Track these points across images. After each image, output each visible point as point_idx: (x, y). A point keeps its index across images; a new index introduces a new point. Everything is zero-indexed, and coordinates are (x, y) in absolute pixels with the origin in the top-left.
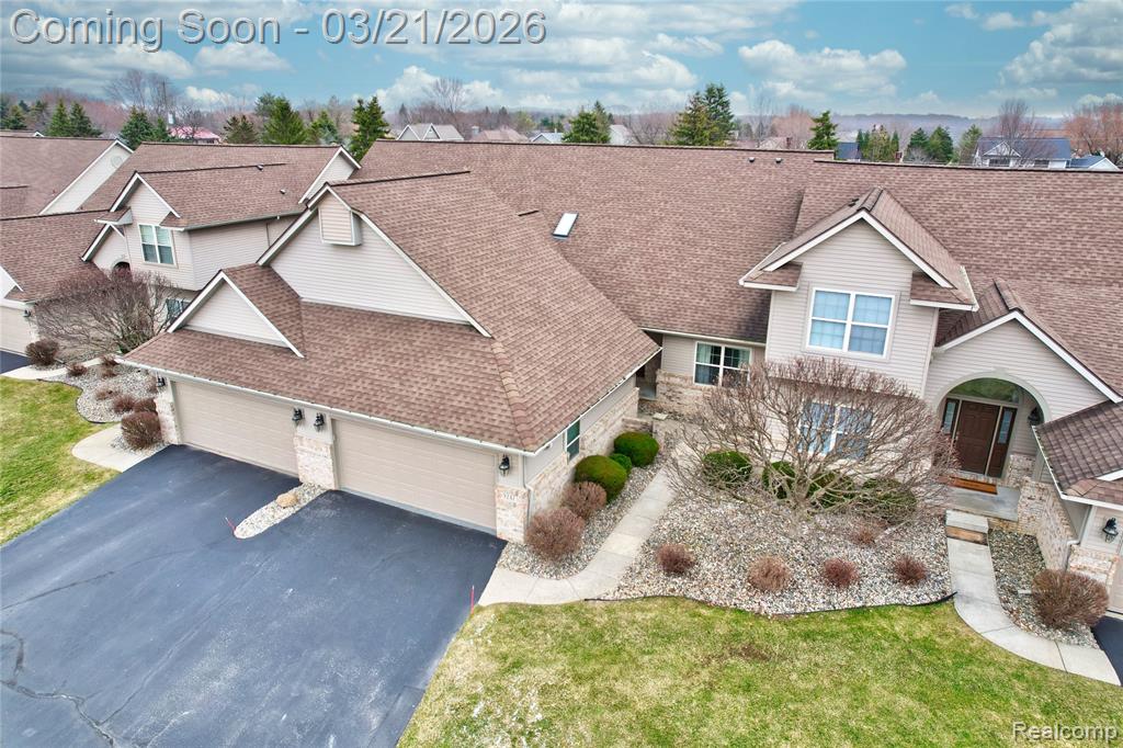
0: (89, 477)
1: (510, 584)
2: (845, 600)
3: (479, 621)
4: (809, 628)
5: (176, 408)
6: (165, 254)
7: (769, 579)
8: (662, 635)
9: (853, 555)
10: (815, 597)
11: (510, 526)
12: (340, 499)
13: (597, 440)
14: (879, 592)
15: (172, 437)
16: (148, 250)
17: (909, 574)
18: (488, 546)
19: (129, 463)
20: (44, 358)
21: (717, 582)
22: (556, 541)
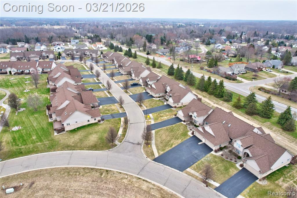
0: (190, 136)
1: (213, 152)
2: (231, 161)
3: (210, 154)
4: (227, 161)
5: (195, 133)
7: (227, 158)
8: (219, 158)
9: (233, 159)
10: (229, 160)
11: (214, 149)
12: (204, 144)
13: (223, 146)
14: (233, 161)
15: (194, 135)
16: (194, 116)
17: (236, 161)
18: (212, 150)
19: (192, 135)
20: (184, 121)
21: (224, 157)
22: (216, 151)
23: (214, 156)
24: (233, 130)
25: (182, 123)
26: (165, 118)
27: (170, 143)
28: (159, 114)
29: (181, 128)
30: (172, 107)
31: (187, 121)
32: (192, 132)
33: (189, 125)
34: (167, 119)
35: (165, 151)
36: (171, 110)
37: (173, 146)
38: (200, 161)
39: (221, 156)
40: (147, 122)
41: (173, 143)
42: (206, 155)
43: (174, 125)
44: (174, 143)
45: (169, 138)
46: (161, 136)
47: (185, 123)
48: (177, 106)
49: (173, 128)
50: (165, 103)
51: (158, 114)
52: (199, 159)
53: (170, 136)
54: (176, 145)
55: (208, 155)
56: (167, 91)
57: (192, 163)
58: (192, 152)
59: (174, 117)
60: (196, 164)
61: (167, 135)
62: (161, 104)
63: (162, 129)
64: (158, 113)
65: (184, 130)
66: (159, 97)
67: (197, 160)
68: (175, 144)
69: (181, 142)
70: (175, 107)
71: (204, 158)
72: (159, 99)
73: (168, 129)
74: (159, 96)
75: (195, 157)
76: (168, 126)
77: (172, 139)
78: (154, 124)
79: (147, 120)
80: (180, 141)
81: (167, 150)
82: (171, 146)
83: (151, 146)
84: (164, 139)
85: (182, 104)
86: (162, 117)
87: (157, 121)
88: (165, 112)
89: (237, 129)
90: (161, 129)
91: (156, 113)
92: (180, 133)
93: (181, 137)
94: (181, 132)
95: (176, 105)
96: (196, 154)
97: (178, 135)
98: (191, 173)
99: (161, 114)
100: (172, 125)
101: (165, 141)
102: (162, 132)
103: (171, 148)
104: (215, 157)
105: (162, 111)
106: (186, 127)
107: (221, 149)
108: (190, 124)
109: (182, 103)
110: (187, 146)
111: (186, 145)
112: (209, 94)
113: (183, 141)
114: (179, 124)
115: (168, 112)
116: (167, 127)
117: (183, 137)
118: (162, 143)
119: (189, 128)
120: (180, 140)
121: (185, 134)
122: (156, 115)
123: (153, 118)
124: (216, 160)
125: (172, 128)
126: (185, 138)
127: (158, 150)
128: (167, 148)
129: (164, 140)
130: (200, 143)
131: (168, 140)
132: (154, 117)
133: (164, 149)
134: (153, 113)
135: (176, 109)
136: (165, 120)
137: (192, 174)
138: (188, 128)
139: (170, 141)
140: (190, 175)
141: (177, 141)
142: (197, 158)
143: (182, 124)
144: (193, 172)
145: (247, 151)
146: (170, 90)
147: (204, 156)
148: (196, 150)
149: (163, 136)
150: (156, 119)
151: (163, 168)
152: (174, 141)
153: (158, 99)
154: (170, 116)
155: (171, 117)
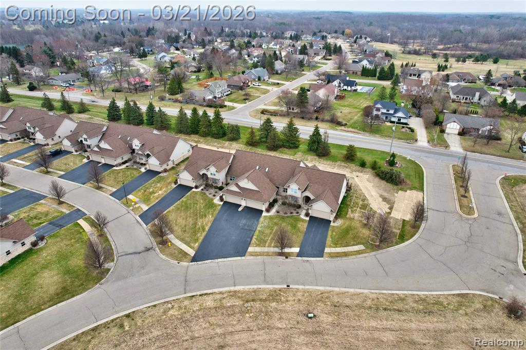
0: (220, 205)
1: (264, 214)
2: (291, 215)
3: (262, 217)
4: (288, 217)
5: (226, 197)
6: (214, 175)
7: (286, 213)
8: (277, 217)
9: (293, 211)
10: (289, 215)
11: (264, 209)
12: (246, 207)
13: (271, 201)
14: (295, 214)
15: (225, 200)
16: (211, 174)
17: (298, 213)
18: (262, 211)
19: (222, 203)
20: (196, 187)
21: (281, 214)
22: (268, 210)
23: (269, 218)
24: (274, 174)
25: (193, 191)
26: (161, 193)
27: (198, 227)
28: (145, 191)
29: (198, 199)
30: (160, 173)
31: (201, 185)
32: (218, 198)
33: (207, 190)
34: (165, 194)
35: (200, 241)
36: (161, 177)
37: (207, 229)
38: (257, 232)
39: (276, 214)
40: (132, 210)
41: (202, 224)
42: (258, 220)
43: (184, 199)
44: (204, 223)
45: (191, 221)
46: (176, 221)
47: (199, 190)
48: (168, 168)
49: (186, 204)
50: (143, 170)
51: (142, 191)
52: (254, 230)
53: (190, 217)
54: (209, 225)
55: (262, 219)
56: (134, 147)
57: (249, 240)
58: (239, 225)
59: (174, 186)
60: (255, 237)
61: (184, 217)
62: (136, 174)
63: (169, 211)
64: (142, 189)
65: (205, 200)
66: (124, 163)
67: (253, 232)
68: (206, 225)
69: (213, 218)
70: (165, 171)
71: (259, 226)
72: (127, 166)
73: (179, 208)
74: (123, 161)
75: (246, 229)
76: (176, 202)
77: (197, 219)
78: (149, 208)
79: (131, 208)
80: (210, 218)
81: (202, 238)
82: (204, 230)
83: (172, 244)
84: (184, 224)
85: (174, 164)
86: (153, 192)
87: (151, 203)
88: (152, 183)
89: (280, 172)
90: (167, 212)
91: (139, 190)
92: (202, 206)
93: (209, 211)
94: (202, 204)
95: (165, 166)
96: (245, 225)
97: (202, 210)
98: (256, 252)
99: (150, 189)
100: (181, 200)
101: (187, 226)
102: (173, 215)
103: (205, 233)
104: (271, 218)
105: (147, 184)
106: (205, 194)
107: (271, 205)
108: (207, 188)
109: (173, 161)
110: (227, 220)
111: (224, 219)
112: (203, 136)
113: (215, 215)
114: (191, 195)
115: (158, 182)
116: (174, 205)
117: (211, 211)
118: (185, 231)
119: (210, 194)
120: (210, 216)
121: (211, 205)
122: (140, 193)
123: (140, 201)
124: (275, 221)
125: (183, 204)
126: (214, 210)
127: (188, 244)
128: (199, 235)
129: (185, 226)
130: (240, 209)
131: (191, 223)
132: (140, 198)
133: (196, 238)
134: (133, 193)
135: (167, 173)
136: (163, 196)
137: (260, 252)
138: (208, 194)
139: (195, 224)
140: (258, 255)
141: (207, 219)
142: (250, 230)
143: (196, 193)
144: (258, 249)
145: (307, 194)
146: (140, 145)
147: (258, 224)
148: (241, 219)
149: (178, 221)
150: (146, 200)
151: (216, 265)
152: (203, 221)
153: (124, 166)
154: (167, 187)
155: (169, 187)
